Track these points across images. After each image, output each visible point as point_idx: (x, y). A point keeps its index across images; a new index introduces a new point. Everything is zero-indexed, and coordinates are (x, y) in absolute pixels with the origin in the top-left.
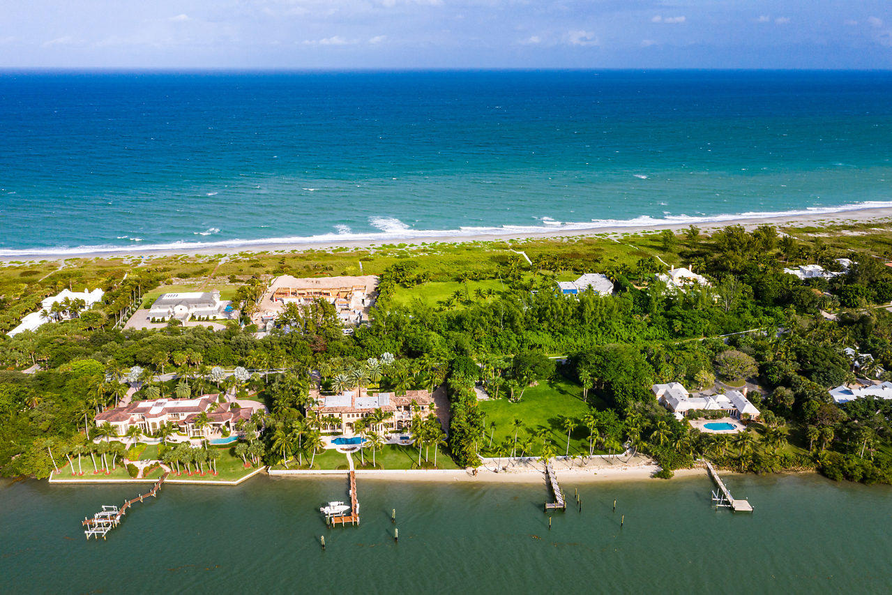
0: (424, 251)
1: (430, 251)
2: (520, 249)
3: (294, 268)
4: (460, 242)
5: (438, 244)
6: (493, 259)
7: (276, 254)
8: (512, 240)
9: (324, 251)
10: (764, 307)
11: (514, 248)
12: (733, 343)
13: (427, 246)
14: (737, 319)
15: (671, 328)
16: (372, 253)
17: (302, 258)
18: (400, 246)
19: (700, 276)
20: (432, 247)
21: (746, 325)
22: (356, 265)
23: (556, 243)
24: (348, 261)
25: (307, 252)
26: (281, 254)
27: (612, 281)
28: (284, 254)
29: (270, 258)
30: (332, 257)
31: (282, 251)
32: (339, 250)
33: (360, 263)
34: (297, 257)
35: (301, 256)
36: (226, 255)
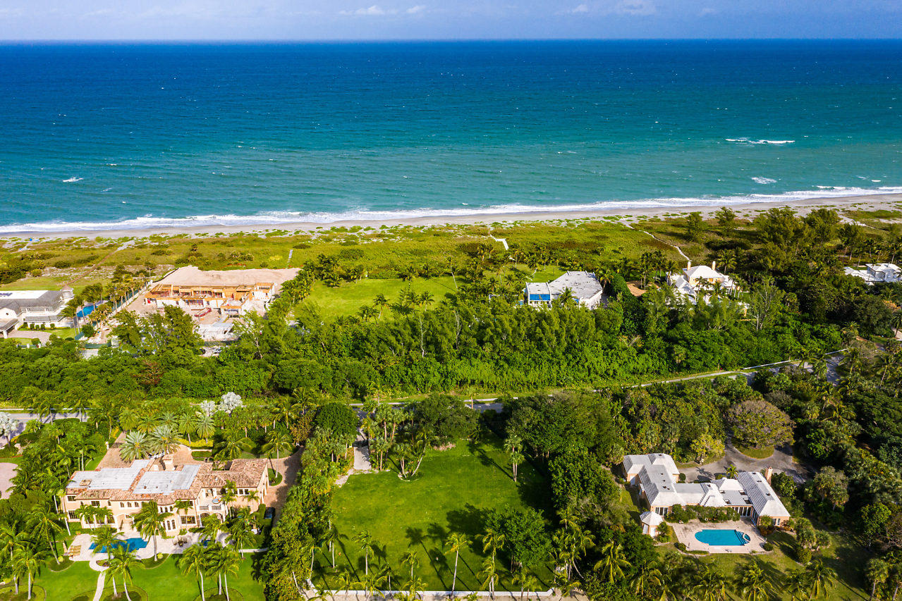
1: (389, 236)
2: (501, 234)
3: (205, 257)
4: (429, 225)
5: (400, 227)
6: (462, 248)
8: (496, 223)
9: (256, 235)
11: (494, 234)
12: (760, 385)
13: (386, 231)
14: (770, 344)
15: (670, 357)
16: (314, 238)
17: (224, 243)
19: (727, 277)
21: (784, 352)
22: (285, 253)
23: (550, 228)
24: (277, 248)
25: (235, 235)
26: (202, 237)
27: (602, 284)
28: (205, 237)
29: (184, 243)
30: (262, 242)
31: (205, 235)
32: (275, 234)
33: (291, 251)
34: (218, 242)
35: (224, 241)
36: (132, 239)
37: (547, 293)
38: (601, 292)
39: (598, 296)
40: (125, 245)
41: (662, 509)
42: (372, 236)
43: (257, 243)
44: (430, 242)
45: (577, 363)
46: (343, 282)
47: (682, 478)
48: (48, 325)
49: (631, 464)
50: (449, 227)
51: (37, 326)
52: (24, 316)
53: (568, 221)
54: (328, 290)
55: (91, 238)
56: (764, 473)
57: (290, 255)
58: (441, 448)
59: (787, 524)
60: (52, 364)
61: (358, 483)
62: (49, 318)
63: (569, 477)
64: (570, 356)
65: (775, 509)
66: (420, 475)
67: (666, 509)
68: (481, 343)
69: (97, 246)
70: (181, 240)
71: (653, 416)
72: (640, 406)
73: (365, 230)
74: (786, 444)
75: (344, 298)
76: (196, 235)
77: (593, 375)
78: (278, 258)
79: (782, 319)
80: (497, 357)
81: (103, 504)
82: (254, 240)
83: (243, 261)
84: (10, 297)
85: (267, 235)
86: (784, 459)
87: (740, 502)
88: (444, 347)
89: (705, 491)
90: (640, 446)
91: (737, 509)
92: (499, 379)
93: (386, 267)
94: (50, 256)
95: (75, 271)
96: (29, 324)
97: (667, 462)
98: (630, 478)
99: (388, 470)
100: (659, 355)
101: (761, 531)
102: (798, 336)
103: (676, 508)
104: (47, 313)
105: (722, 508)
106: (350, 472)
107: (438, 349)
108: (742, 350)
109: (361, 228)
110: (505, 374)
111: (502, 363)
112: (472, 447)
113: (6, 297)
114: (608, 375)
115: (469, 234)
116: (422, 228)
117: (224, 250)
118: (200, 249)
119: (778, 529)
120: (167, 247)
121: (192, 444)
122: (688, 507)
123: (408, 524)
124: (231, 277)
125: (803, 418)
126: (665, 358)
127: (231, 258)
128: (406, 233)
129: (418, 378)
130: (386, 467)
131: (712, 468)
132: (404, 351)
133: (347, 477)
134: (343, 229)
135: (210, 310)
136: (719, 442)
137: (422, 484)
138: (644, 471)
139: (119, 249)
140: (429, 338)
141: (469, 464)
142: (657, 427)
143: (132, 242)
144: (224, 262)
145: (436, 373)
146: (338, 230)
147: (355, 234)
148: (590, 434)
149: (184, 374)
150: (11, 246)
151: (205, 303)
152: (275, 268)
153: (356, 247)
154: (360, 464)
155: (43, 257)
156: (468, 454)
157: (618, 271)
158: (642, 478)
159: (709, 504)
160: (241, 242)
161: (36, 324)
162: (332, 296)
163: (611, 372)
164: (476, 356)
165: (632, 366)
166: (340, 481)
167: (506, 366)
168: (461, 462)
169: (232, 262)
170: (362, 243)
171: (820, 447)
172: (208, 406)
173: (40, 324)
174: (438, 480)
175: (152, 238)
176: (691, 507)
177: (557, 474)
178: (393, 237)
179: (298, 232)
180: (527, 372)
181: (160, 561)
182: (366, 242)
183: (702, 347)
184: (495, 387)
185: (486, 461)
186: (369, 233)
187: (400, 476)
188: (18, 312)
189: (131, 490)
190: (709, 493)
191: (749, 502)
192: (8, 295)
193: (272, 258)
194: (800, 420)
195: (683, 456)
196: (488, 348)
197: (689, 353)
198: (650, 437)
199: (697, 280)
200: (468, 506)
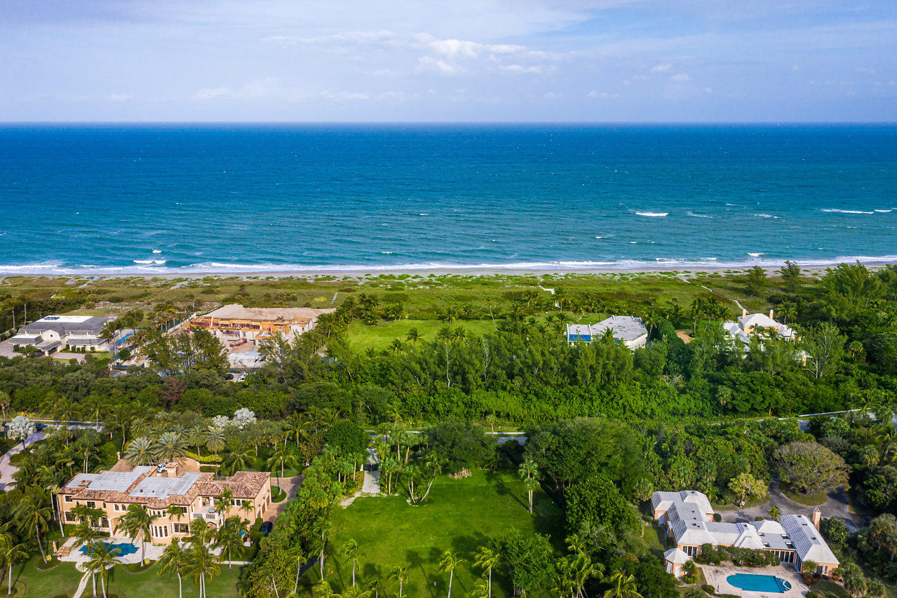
0: (426, 283)
1: (434, 284)
2: (550, 285)
3: (252, 296)
5: (450, 276)
7: (249, 280)
9: (305, 279)
10: (881, 375)
11: (543, 284)
13: (433, 279)
14: (830, 391)
15: (714, 399)
17: (274, 286)
18: (401, 277)
19: (785, 326)
20: (438, 280)
21: (845, 402)
22: (330, 296)
24: (323, 291)
25: (284, 279)
26: (252, 280)
27: (648, 328)
28: (256, 280)
29: (234, 285)
30: (309, 286)
31: (256, 278)
32: (323, 279)
33: (336, 294)
34: (268, 283)
35: (273, 284)
36: (187, 280)
37: (588, 334)
38: (646, 335)
39: (643, 339)
40: (178, 285)
41: (690, 548)
42: (420, 283)
43: (304, 287)
44: (477, 290)
45: (612, 400)
46: (381, 322)
47: (717, 518)
48: (88, 348)
49: (659, 500)
50: (497, 277)
51: (79, 349)
52: (67, 338)
53: (622, 275)
54: (365, 328)
55: (147, 278)
56: (811, 517)
57: (335, 298)
58: (456, 477)
59: (835, 573)
60: (80, 378)
61: (364, 506)
62: (90, 342)
63: (585, 505)
64: (604, 393)
65: (822, 555)
66: (430, 501)
67: (695, 549)
68: (511, 376)
69: (152, 285)
70: (232, 282)
71: (687, 453)
72: (674, 443)
73: (414, 278)
74: (840, 490)
75: (380, 335)
76: (248, 278)
77: (628, 414)
78: (322, 299)
79: (846, 368)
80: (526, 390)
81: (98, 505)
82: (303, 283)
83: (288, 300)
84: (57, 321)
85: (315, 280)
86: (838, 508)
87: (782, 546)
88: (470, 377)
89: (741, 531)
90: (671, 483)
91: (777, 553)
92: (526, 412)
93: (429, 311)
94: (106, 292)
95: (126, 306)
96: (71, 346)
97: (700, 502)
98: (658, 515)
99: (396, 495)
100: (702, 396)
101: (804, 579)
102: (862, 384)
103: (706, 547)
104: (88, 337)
105: (758, 551)
106: (357, 495)
107: (465, 380)
108: (797, 396)
109: (409, 276)
110: (532, 407)
111: (530, 396)
112: (490, 476)
113: (54, 321)
114: (646, 414)
115: (519, 284)
116: (470, 277)
117: (271, 291)
118: (248, 290)
119: (825, 578)
120: (217, 287)
121: (201, 458)
122: (720, 547)
123: (410, 548)
124: (272, 313)
125: (860, 463)
126: (709, 398)
127: (276, 298)
128: (454, 282)
129: (440, 407)
130: (396, 491)
131: (753, 511)
132: (430, 380)
133: (353, 499)
134: (392, 277)
135: (245, 341)
136: (761, 482)
137: (431, 509)
138: (673, 508)
139: (172, 288)
140: (455, 368)
141: (484, 493)
142: (691, 464)
143: (186, 283)
144: (268, 301)
145: (460, 403)
146: (386, 277)
147: (403, 281)
148: (615, 467)
149: (205, 394)
150: (72, 283)
151: (241, 334)
152: (318, 308)
153: (402, 292)
154: (369, 487)
155: (99, 293)
156: (485, 484)
157: (667, 317)
158: (671, 516)
159: (745, 545)
160: (289, 286)
161: (77, 347)
162: (369, 333)
163: (649, 412)
164: (504, 388)
165: (671, 405)
166: (346, 503)
167: (535, 399)
168: (475, 491)
169: (277, 302)
170: (407, 290)
171: (878, 493)
172: (220, 421)
173: (81, 347)
174: (449, 507)
175: (205, 280)
176: (724, 547)
177: (572, 502)
178: (440, 285)
179: (346, 278)
180: (556, 406)
181: (146, 566)
182: (412, 289)
183: (750, 388)
184: (522, 420)
185: (502, 490)
186: (417, 280)
187: (409, 501)
188: (62, 334)
189: (127, 492)
190: (745, 534)
191: (791, 546)
192: (56, 319)
193: (316, 299)
194: (857, 465)
195: (720, 497)
196: (517, 382)
197: (735, 394)
198: (682, 474)
199: (752, 327)
200: (476, 533)
